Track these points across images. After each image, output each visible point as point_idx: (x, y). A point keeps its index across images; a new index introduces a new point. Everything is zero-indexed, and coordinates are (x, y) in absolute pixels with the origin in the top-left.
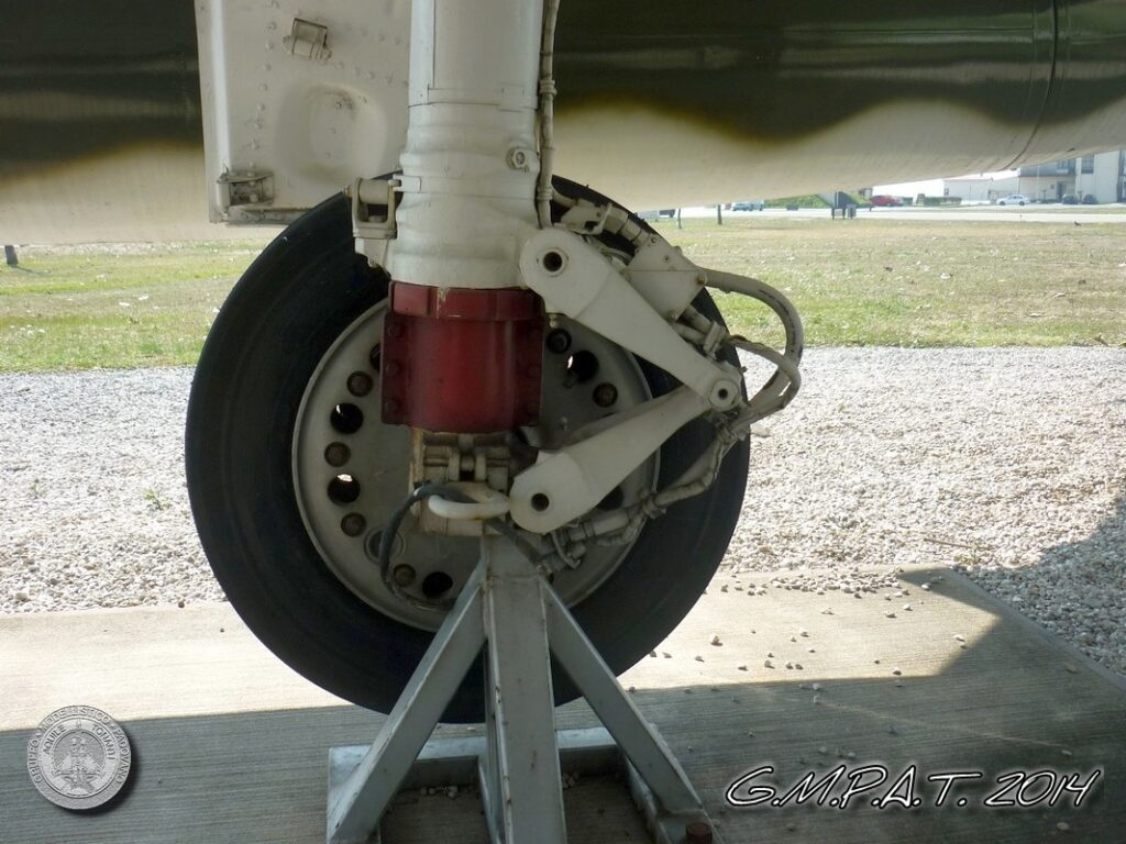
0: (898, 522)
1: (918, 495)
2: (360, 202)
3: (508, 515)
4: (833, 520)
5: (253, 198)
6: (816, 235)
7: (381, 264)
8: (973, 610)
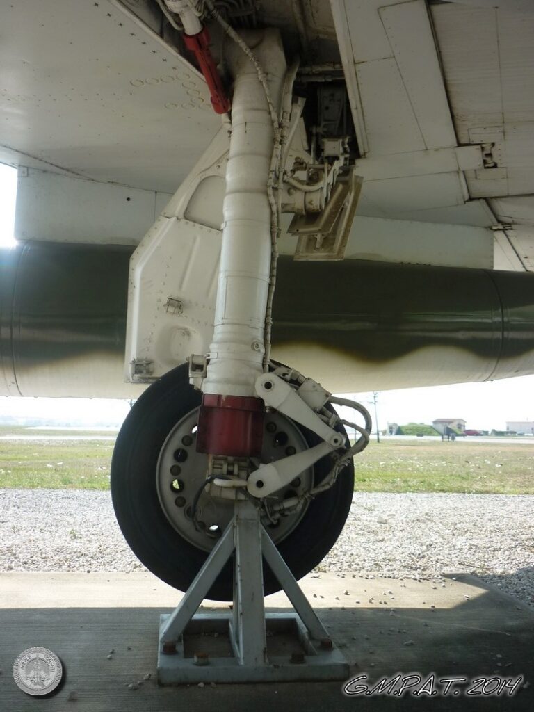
0: (446, 556)
1: (459, 547)
2: (193, 364)
3: (246, 487)
4: (413, 554)
5: (145, 371)
6: (432, 449)
7: (199, 388)
8: (476, 588)
